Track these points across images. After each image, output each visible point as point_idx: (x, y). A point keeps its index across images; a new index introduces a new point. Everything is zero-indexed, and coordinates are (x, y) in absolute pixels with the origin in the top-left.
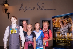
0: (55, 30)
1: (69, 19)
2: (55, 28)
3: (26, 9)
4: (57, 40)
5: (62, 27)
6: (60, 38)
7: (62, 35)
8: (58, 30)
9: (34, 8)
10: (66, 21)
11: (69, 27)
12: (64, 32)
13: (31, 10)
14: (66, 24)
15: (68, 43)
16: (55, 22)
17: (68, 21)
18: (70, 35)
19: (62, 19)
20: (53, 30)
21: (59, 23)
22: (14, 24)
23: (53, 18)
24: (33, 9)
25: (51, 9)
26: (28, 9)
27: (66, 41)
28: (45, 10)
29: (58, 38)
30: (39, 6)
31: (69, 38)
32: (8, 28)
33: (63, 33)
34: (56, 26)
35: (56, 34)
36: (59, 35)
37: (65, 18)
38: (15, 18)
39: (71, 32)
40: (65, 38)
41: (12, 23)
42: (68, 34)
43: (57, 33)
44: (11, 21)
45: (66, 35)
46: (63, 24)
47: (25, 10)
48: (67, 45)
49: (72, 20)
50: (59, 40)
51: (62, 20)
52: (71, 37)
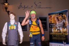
0: (51, 26)
1: (63, 15)
2: (51, 23)
3: (25, 7)
4: (54, 35)
5: (57, 23)
6: (56, 33)
7: (58, 30)
8: (54, 25)
9: (32, 6)
10: (61, 17)
11: (64, 23)
12: (60, 27)
13: (29, 8)
14: (61, 20)
15: (64, 37)
16: (51, 18)
17: (62, 17)
18: (65, 30)
19: (58, 15)
20: (50, 26)
21: (55, 19)
22: (13, 20)
23: (49, 14)
24: (31, 8)
25: (47, 8)
26: (26, 8)
27: (61, 35)
28: (42, 8)
29: (54, 33)
30: (36, 5)
31: (64, 32)
32: (6, 24)
33: (58, 28)
34: (52, 22)
35: (52, 30)
36: (55, 30)
37: (59, 15)
38: (14, 14)
39: (66, 27)
40: (60, 32)
41: (10, 19)
42: (63, 29)
43: (53, 28)
44: (9, 17)
45: (61, 30)
46: (58, 20)
47: (23, 9)
48: (63, 39)
49: (66, 16)
50: (55, 35)
51: (57, 17)
52: (66, 31)
